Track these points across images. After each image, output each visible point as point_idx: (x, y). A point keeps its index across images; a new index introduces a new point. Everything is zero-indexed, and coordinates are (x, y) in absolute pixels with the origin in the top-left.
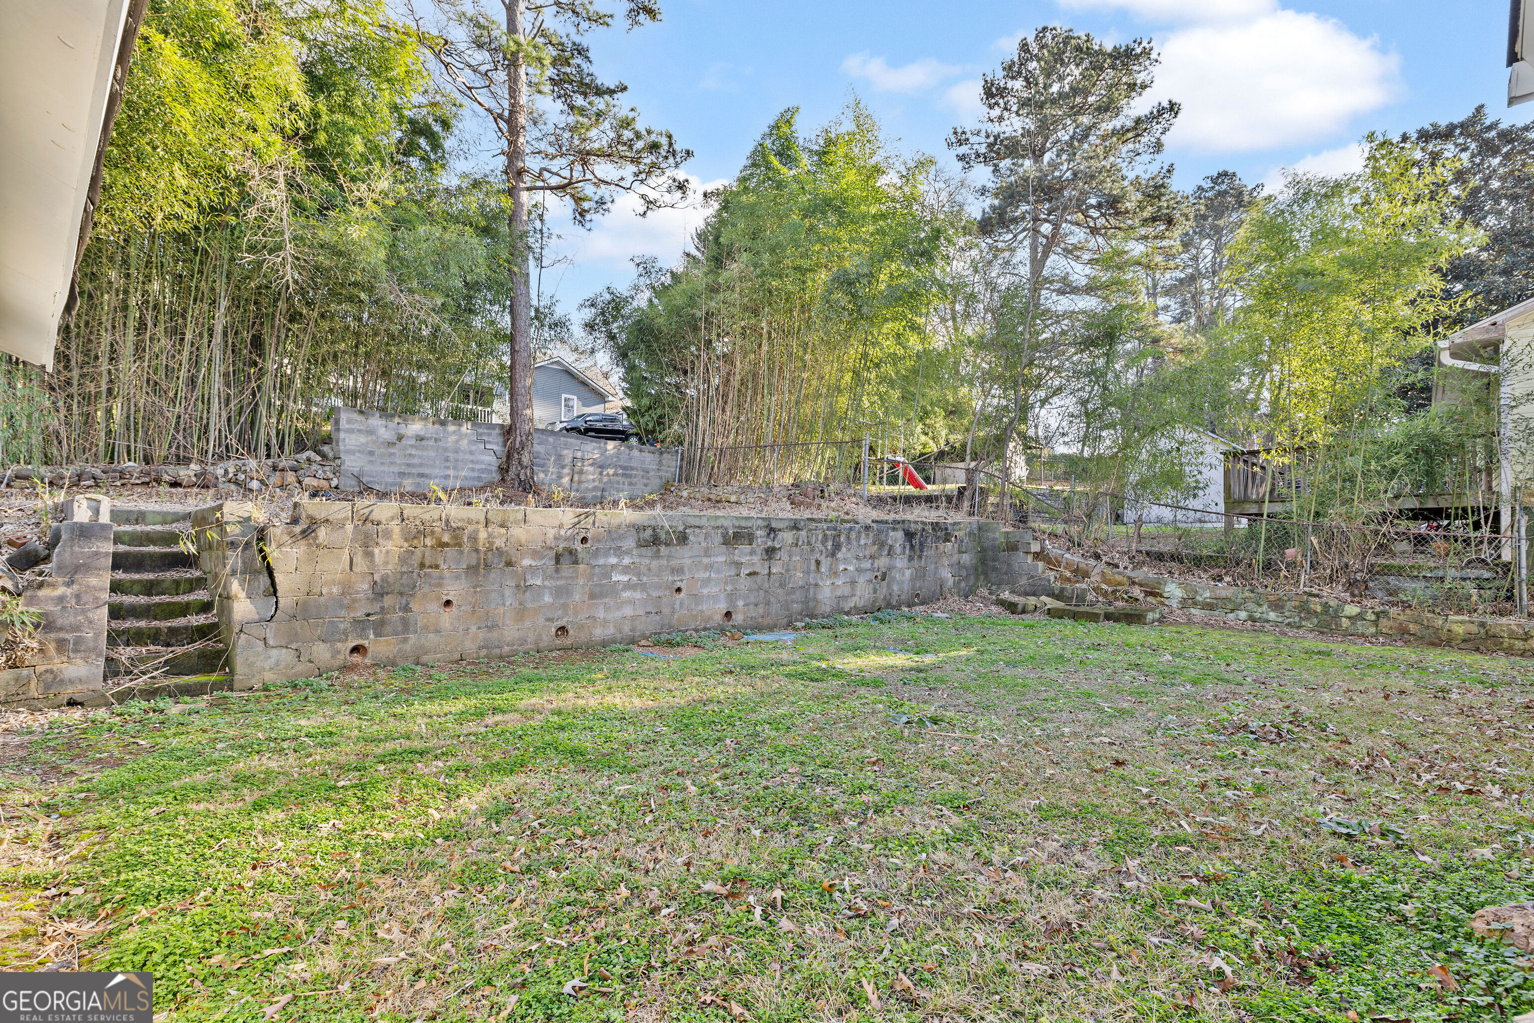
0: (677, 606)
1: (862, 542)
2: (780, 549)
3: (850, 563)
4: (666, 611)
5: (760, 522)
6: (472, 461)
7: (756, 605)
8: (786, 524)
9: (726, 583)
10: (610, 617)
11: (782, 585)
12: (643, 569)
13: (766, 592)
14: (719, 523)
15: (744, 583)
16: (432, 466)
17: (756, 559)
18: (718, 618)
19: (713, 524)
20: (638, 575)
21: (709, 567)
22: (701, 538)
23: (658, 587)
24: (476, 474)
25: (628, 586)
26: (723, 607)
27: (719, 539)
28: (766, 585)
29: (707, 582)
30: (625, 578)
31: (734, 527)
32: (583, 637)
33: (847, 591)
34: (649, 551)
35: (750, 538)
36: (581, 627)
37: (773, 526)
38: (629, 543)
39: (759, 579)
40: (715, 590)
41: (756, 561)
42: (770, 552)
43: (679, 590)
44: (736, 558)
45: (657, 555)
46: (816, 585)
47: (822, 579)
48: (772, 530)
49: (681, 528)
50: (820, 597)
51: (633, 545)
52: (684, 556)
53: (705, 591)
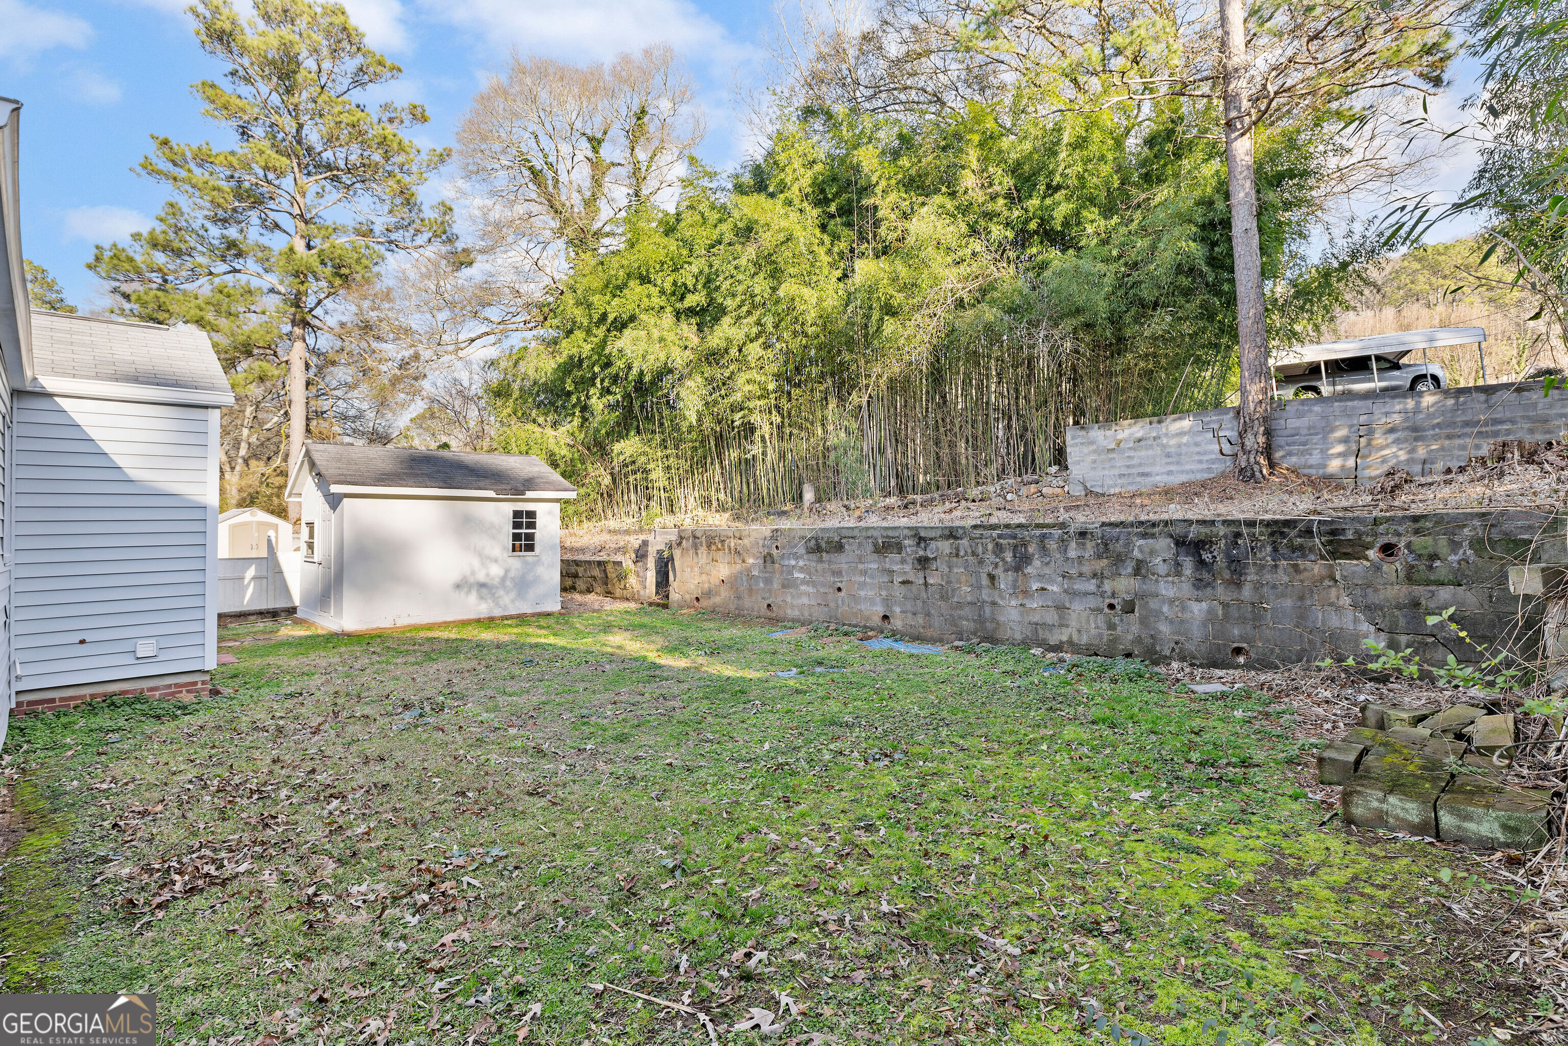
0: (840, 602)
1: (1072, 554)
2: (935, 559)
3: (1052, 581)
4: (832, 605)
5: (906, 532)
6: (1198, 453)
7: (915, 614)
8: (939, 533)
9: (880, 588)
10: (795, 603)
11: (944, 597)
12: (813, 570)
13: (924, 602)
14: (869, 534)
15: (899, 591)
16: (1153, 464)
17: (908, 568)
18: (876, 620)
19: (864, 534)
20: (810, 574)
21: (864, 573)
22: (855, 547)
23: (824, 585)
24: (1205, 466)
25: (804, 582)
26: (880, 610)
27: (870, 548)
28: (924, 595)
29: (863, 585)
30: (802, 576)
31: (883, 537)
32: (781, 614)
33: (1051, 617)
34: (814, 557)
35: (899, 548)
36: (780, 607)
37: (923, 534)
38: (801, 550)
39: (914, 588)
40: (871, 593)
41: (908, 570)
42: (923, 562)
43: (839, 589)
44: (888, 566)
45: (820, 560)
46: (994, 603)
47: (1003, 598)
48: (921, 539)
49: (837, 539)
50: (1002, 619)
51: (804, 551)
52: (842, 561)
53: (862, 593)
